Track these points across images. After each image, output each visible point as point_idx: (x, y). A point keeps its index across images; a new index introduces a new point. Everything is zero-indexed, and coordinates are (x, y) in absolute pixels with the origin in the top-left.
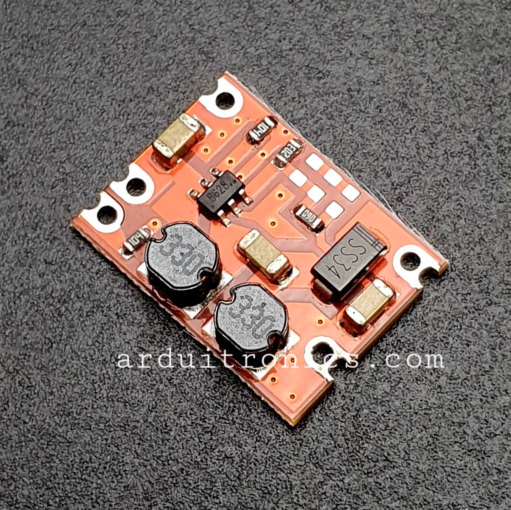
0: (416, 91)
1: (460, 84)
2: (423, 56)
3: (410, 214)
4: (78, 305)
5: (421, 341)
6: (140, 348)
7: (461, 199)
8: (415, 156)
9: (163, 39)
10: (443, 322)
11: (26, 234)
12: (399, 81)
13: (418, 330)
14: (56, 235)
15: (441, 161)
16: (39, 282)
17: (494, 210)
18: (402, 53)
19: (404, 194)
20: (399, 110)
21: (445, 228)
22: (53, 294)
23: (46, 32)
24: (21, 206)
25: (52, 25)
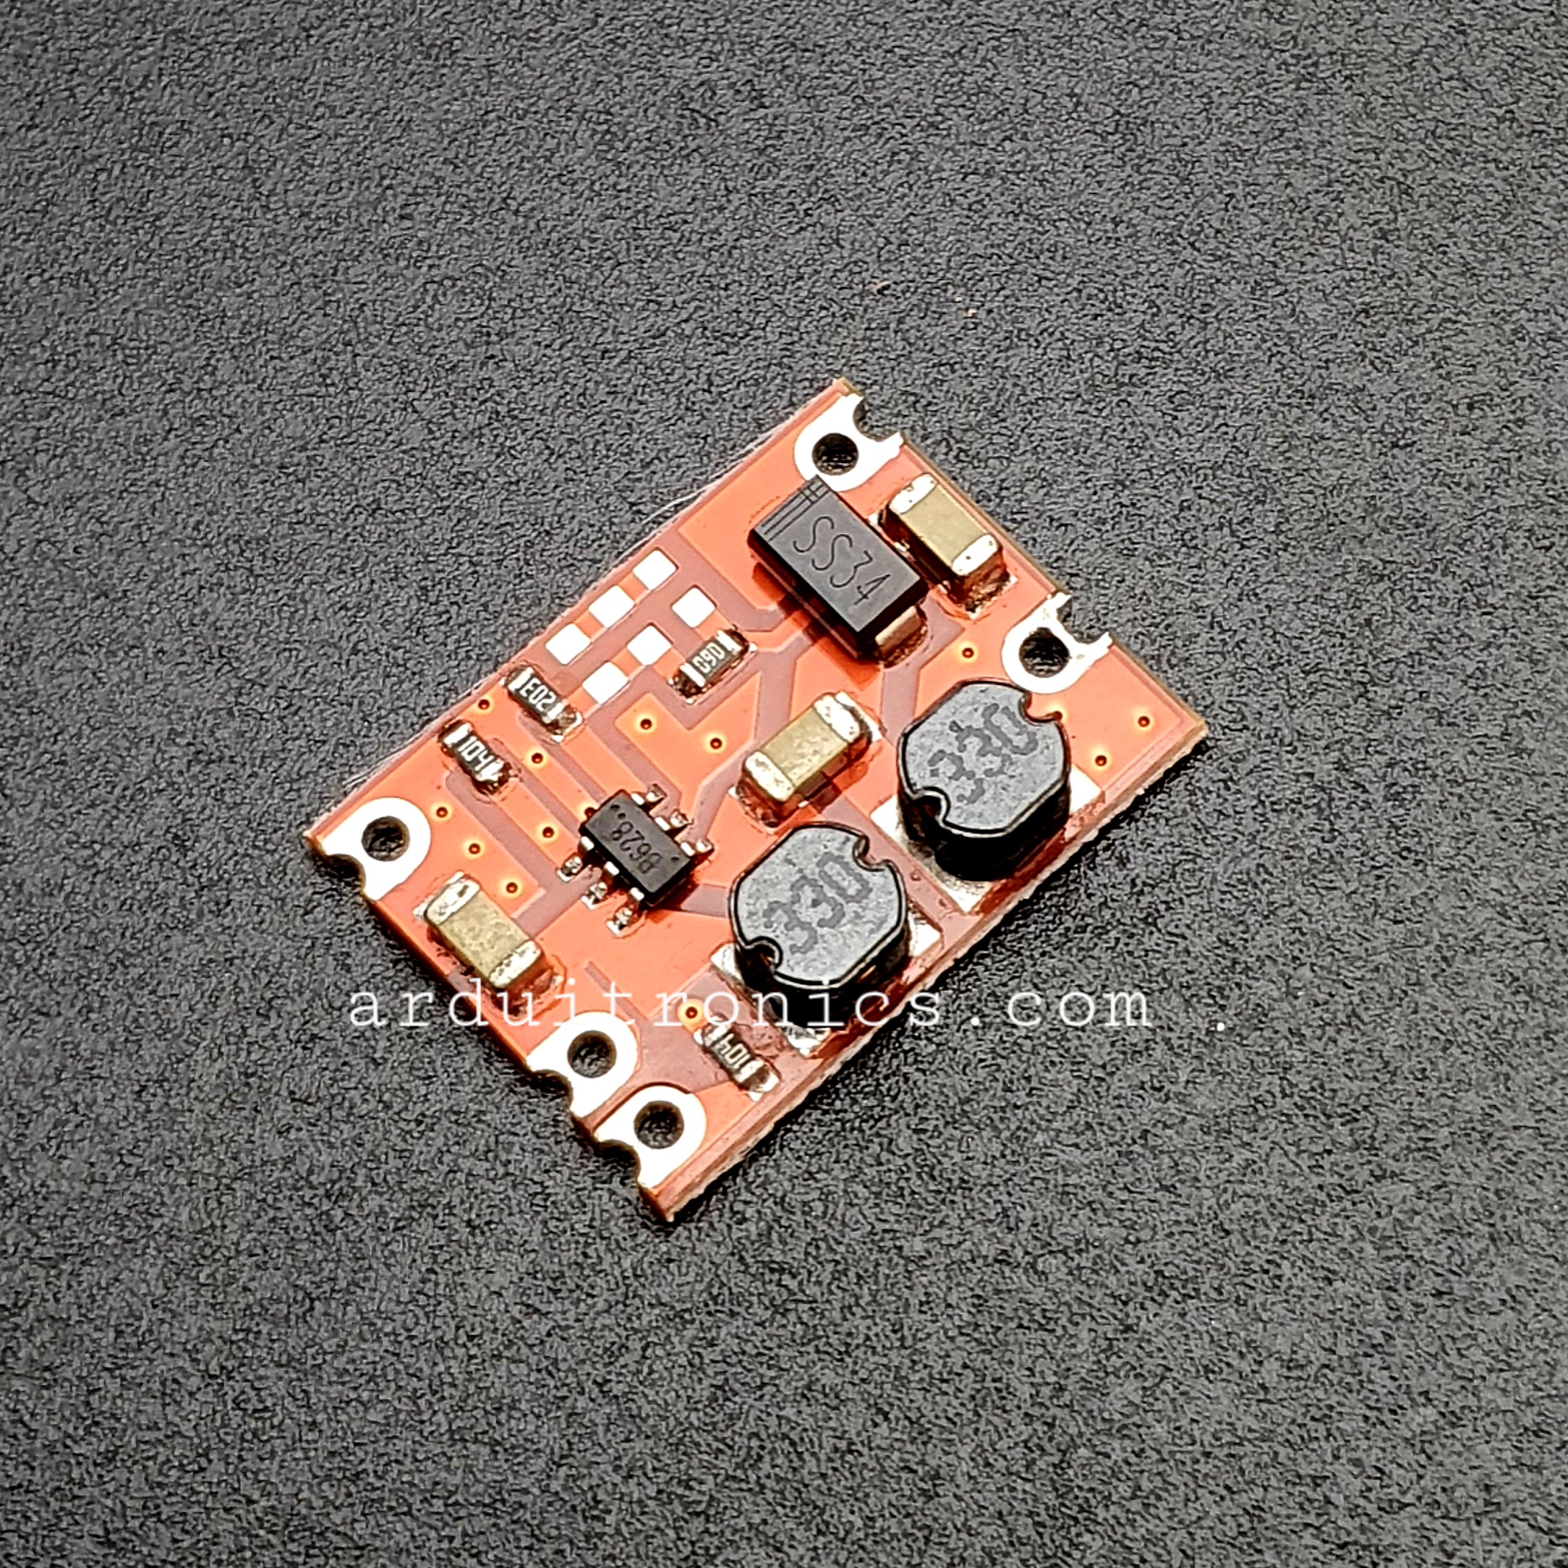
0: (1181, 653)
1: (1289, 634)
2: (1198, 567)
3: (1177, 955)
4: (373, 1203)
5: (1213, 1273)
6: (528, 1306)
7: (1300, 915)
9: (568, 539)
10: (1267, 1226)
11: (244, 1029)
13: (1206, 1244)
14: (316, 1030)
15: (1250, 826)
16: (277, 1149)
17: (1381, 942)
18: (1147, 559)
19: (1162, 907)
21: (1265, 989)
22: (312, 1178)
23: (283, 529)
24: (231, 961)
25: (297, 511)
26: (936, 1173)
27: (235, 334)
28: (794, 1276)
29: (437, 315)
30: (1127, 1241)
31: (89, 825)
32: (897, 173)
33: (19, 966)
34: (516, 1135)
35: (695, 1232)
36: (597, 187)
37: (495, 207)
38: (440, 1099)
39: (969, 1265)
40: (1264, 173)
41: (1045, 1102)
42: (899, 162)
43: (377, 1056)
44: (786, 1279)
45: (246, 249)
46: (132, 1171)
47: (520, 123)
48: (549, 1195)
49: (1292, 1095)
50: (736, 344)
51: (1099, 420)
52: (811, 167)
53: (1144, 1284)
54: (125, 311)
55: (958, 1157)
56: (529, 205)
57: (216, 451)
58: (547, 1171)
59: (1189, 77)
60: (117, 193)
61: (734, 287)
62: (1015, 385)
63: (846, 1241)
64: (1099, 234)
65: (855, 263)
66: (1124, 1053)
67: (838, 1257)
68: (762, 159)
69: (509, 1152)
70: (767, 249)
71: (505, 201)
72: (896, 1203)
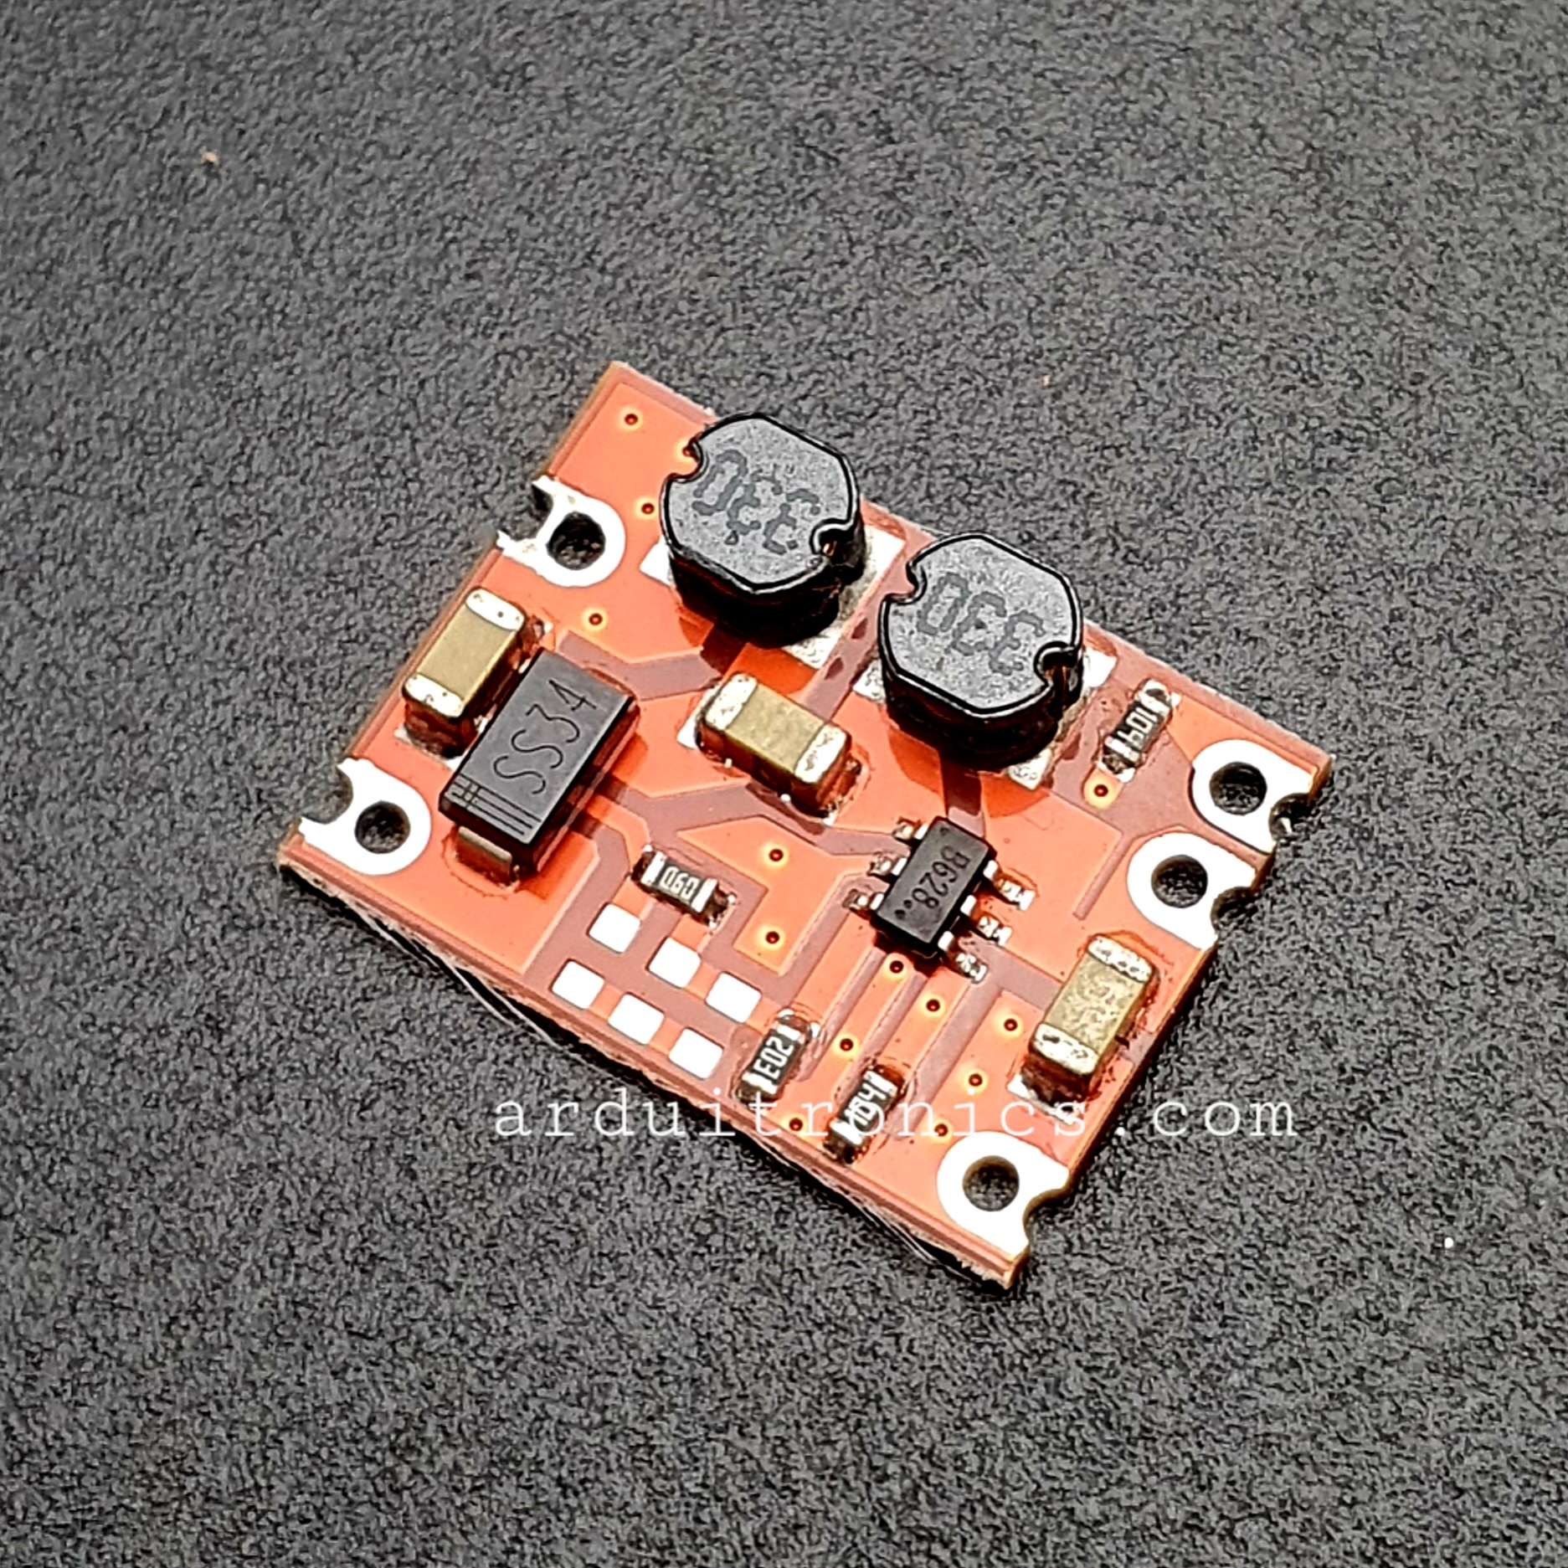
0: (1395, 792)
1: (1523, 769)
2: (1413, 688)
3: (1396, 1154)
4: (447, 1458)
5: (1444, 1541)
7: (1541, 1107)
8: (1401, 983)
10: (1507, 1484)
11: (291, 1249)
12: (1345, 763)
13: (1435, 1506)
14: (375, 1249)
15: (1479, 999)
16: (333, 1392)
18: (1351, 678)
19: (1376, 1098)
20: (1348, 848)
21: (1501, 1197)
22: (374, 1427)
23: (333, 649)
24: (274, 1166)
25: (348, 628)
26: (1113, 1419)
27: (273, 417)
28: (945, 1545)
29: (510, 393)
30: (1342, 1502)
31: (108, 1005)
32: (1051, 220)
33: (25, 1174)
34: (615, 1375)
35: (827, 1492)
36: (696, 239)
37: (577, 263)
38: (524, 1332)
39: (1154, 1531)
40: (1485, 217)
41: (1240, 1333)
42: (1053, 206)
43: (449, 1280)
44: (937, 1549)
45: (285, 316)
46: (161, 1421)
47: (607, 164)
48: (653, 1447)
49: (1534, 1326)
50: (863, 425)
51: (1293, 514)
52: (948, 214)
53: (1362, 1554)
54: (144, 390)
55: (1138, 1401)
56: (617, 261)
57: (252, 557)
58: (651, 1419)
59: (1393, 104)
60: (133, 249)
61: (859, 357)
62: (1193, 471)
63: (1007, 1502)
64: (1289, 291)
65: (1003, 327)
66: (1334, 1274)
67: (997, 1522)
68: (891, 204)
69: (606, 1396)
70: (898, 311)
71: (589, 256)
72: (1065, 1457)
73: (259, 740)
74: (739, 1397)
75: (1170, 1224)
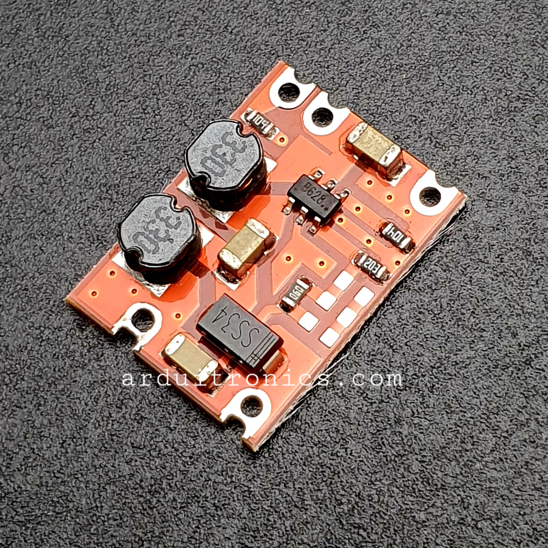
4: (170, 496)
8: (543, 312)
11: (110, 414)
12: (520, 226)
16: (126, 470)
18: (523, 193)
19: (533, 356)
20: (522, 259)
22: (143, 484)
23: (126, 180)
24: (103, 382)
25: (132, 172)
26: (430, 481)
27: (103, 90)
28: (365, 530)
29: (195, 81)
30: (520, 514)
31: (38, 319)
32: (407, 13)
33: (7, 385)
34: (236, 463)
35: (319, 509)
36: (268, 20)
37: (221, 30)
38: (201, 447)
39: (446, 525)
41: (480, 448)
43: (172, 426)
45: (108, 50)
46: (60, 480)
48: (251, 492)
51: (501, 128)
53: (528, 534)
54: (53, 80)
55: (440, 474)
56: (237, 29)
57: (95, 144)
58: (250, 480)
60: (49, 25)
62: (462, 112)
63: (389, 513)
64: (499, 41)
65: (387, 56)
66: (516, 425)
67: (385, 521)
68: (344, 7)
69: (232, 472)
70: (346, 50)
71: (226, 27)
72: (412, 496)
73: (98, 216)
74: (284, 472)
75: (452, 405)
